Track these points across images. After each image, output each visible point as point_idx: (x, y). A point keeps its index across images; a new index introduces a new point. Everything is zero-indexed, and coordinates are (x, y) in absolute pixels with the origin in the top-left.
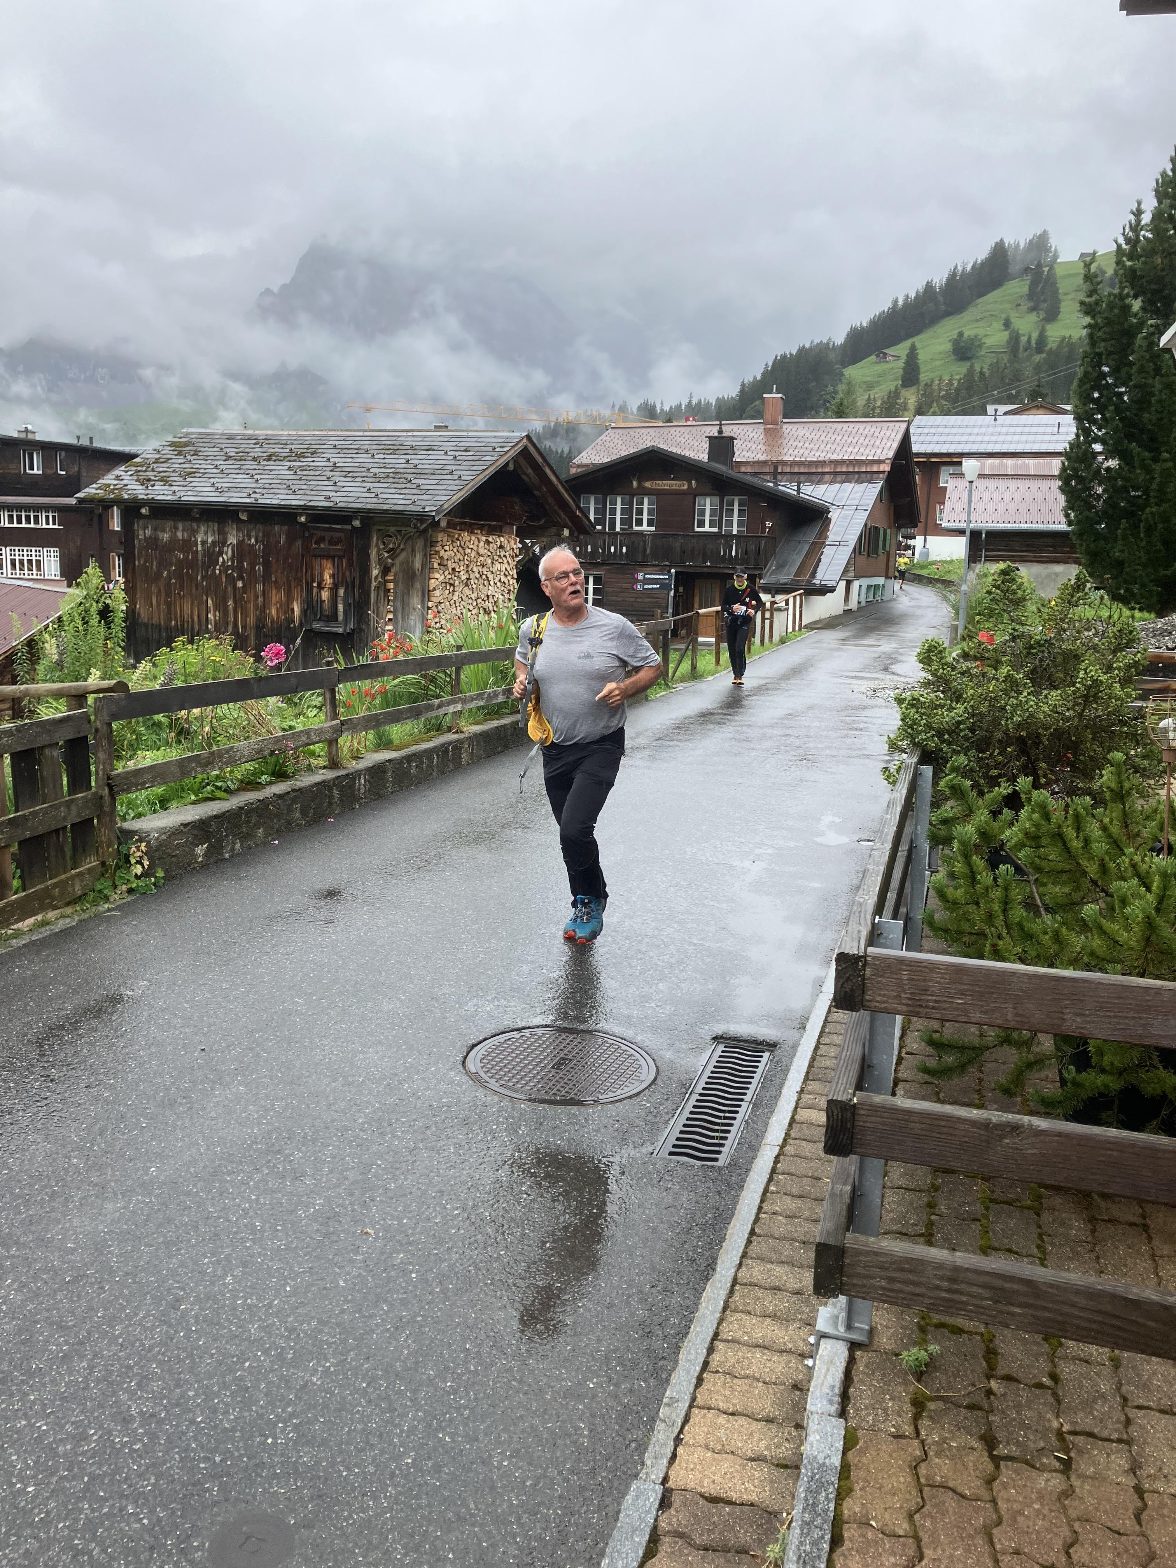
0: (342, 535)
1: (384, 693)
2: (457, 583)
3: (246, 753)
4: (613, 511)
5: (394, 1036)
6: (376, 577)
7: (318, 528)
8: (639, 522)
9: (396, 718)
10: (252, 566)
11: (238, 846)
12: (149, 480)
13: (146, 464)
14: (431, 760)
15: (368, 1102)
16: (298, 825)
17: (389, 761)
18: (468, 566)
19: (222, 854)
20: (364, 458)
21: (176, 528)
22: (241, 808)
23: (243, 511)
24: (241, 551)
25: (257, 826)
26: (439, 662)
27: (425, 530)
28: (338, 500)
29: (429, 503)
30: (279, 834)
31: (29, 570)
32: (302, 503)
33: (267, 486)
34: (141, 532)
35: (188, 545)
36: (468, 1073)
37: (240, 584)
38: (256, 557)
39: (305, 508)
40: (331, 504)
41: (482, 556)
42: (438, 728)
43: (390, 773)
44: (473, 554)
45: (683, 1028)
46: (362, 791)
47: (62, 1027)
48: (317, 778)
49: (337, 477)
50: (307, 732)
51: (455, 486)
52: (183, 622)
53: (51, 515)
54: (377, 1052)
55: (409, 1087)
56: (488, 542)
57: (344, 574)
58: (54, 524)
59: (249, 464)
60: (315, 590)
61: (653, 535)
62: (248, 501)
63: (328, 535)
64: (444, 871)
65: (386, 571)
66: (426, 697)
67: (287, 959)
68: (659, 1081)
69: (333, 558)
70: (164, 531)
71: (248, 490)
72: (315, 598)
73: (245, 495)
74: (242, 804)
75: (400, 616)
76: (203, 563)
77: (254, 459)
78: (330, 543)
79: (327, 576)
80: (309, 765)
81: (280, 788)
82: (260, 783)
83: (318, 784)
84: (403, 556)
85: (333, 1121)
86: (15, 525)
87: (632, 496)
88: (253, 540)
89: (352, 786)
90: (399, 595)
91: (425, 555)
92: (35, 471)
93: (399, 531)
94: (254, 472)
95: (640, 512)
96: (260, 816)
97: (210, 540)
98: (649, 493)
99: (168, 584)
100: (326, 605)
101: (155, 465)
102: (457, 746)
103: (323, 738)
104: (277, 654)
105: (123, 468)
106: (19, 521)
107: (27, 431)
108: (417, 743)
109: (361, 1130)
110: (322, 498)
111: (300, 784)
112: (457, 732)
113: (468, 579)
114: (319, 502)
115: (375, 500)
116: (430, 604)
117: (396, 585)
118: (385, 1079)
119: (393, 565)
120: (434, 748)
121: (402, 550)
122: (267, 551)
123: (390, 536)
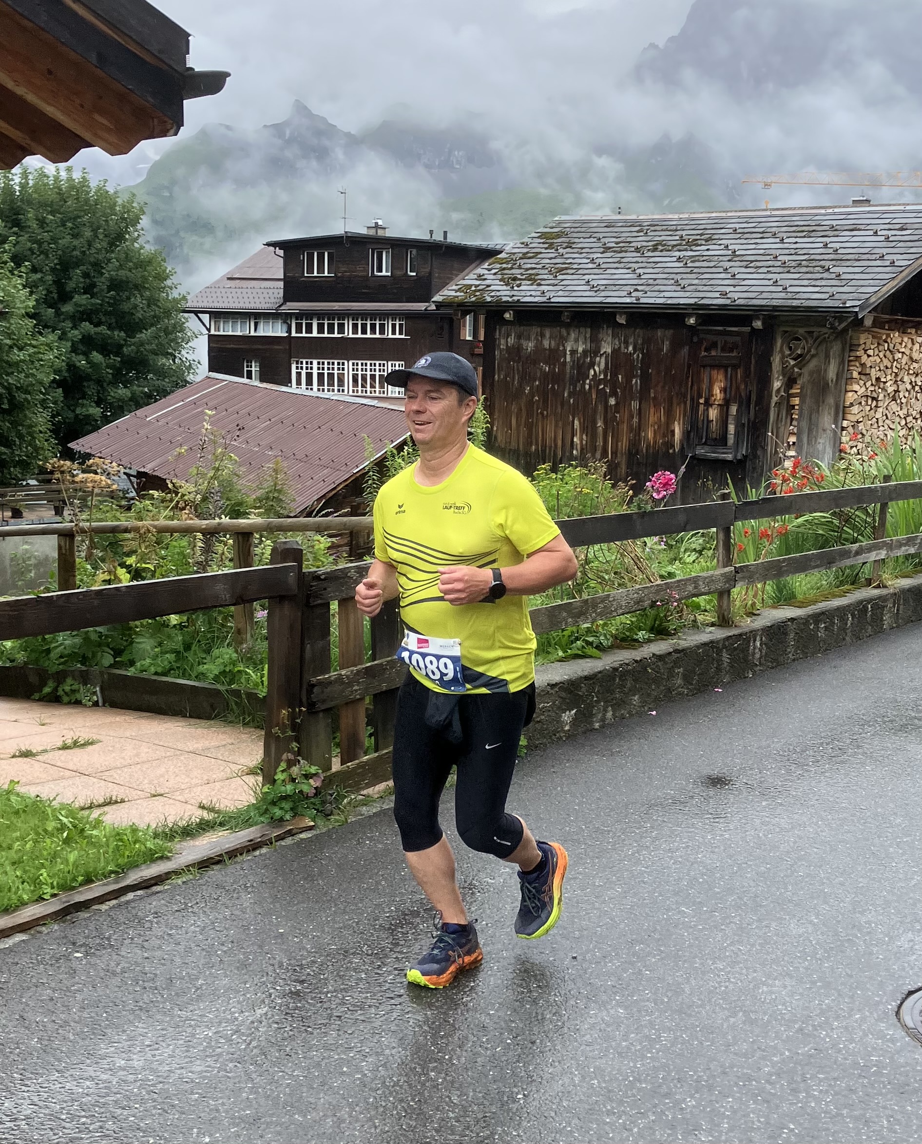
0: (738, 339)
1: (784, 535)
2: (881, 397)
3: (623, 603)
5: (807, 969)
6: (778, 390)
7: (709, 332)
9: (802, 566)
10: (628, 378)
11: (609, 714)
12: (515, 279)
13: (512, 260)
14: (843, 620)
15: (775, 1047)
16: (680, 694)
17: (792, 620)
18: (897, 375)
19: (591, 723)
20: (770, 244)
21: (543, 335)
22: (615, 669)
23: (621, 314)
24: (617, 361)
25: (633, 691)
26: (860, 496)
27: (845, 331)
28: (736, 296)
29: (851, 296)
30: (657, 703)
31: (372, 386)
32: (692, 301)
33: (651, 282)
34: (503, 341)
35: (554, 356)
36: (905, 1027)
37: (612, 401)
38: (633, 367)
39: (696, 307)
40: (728, 302)
42: (855, 581)
43: (792, 636)
44: (905, 359)
46: (758, 656)
48: (704, 637)
49: (736, 268)
50: (695, 580)
51: (886, 273)
52: (544, 446)
53: (397, 323)
54: (785, 987)
55: (827, 1035)
57: (738, 388)
58: (401, 333)
59: (631, 256)
60: (702, 407)
62: (628, 300)
63: (720, 341)
64: (863, 764)
65: (790, 382)
66: (840, 540)
67: (671, 858)
69: (725, 367)
70: (528, 339)
71: (628, 288)
72: (701, 418)
73: (625, 293)
74: (616, 665)
75: (806, 439)
76: (572, 377)
77: (637, 250)
78: (723, 350)
79: (717, 391)
80: (695, 621)
81: (661, 647)
82: (636, 641)
83: (705, 644)
84: (813, 364)
85: (732, 1067)
86: (360, 335)
88: (631, 348)
89: (745, 649)
90: (806, 412)
91: (842, 362)
92: (384, 273)
93: (811, 333)
94: (636, 266)
96: (636, 681)
97: (580, 349)
99: (530, 403)
101: (522, 261)
102: (878, 604)
103: (713, 588)
104: (666, 485)
105: (486, 266)
106: (364, 332)
107: (377, 226)
108: (826, 599)
109: (767, 1082)
110: (717, 295)
111: (683, 644)
112: (878, 587)
113: (897, 391)
114: (713, 298)
115: (783, 295)
116: (846, 424)
117: (802, 401)
118: (795, 1022)
119: (800, 375)
120: (849, 606)
121: (813, 356)
122: (646, 362)
123: (798, 339)
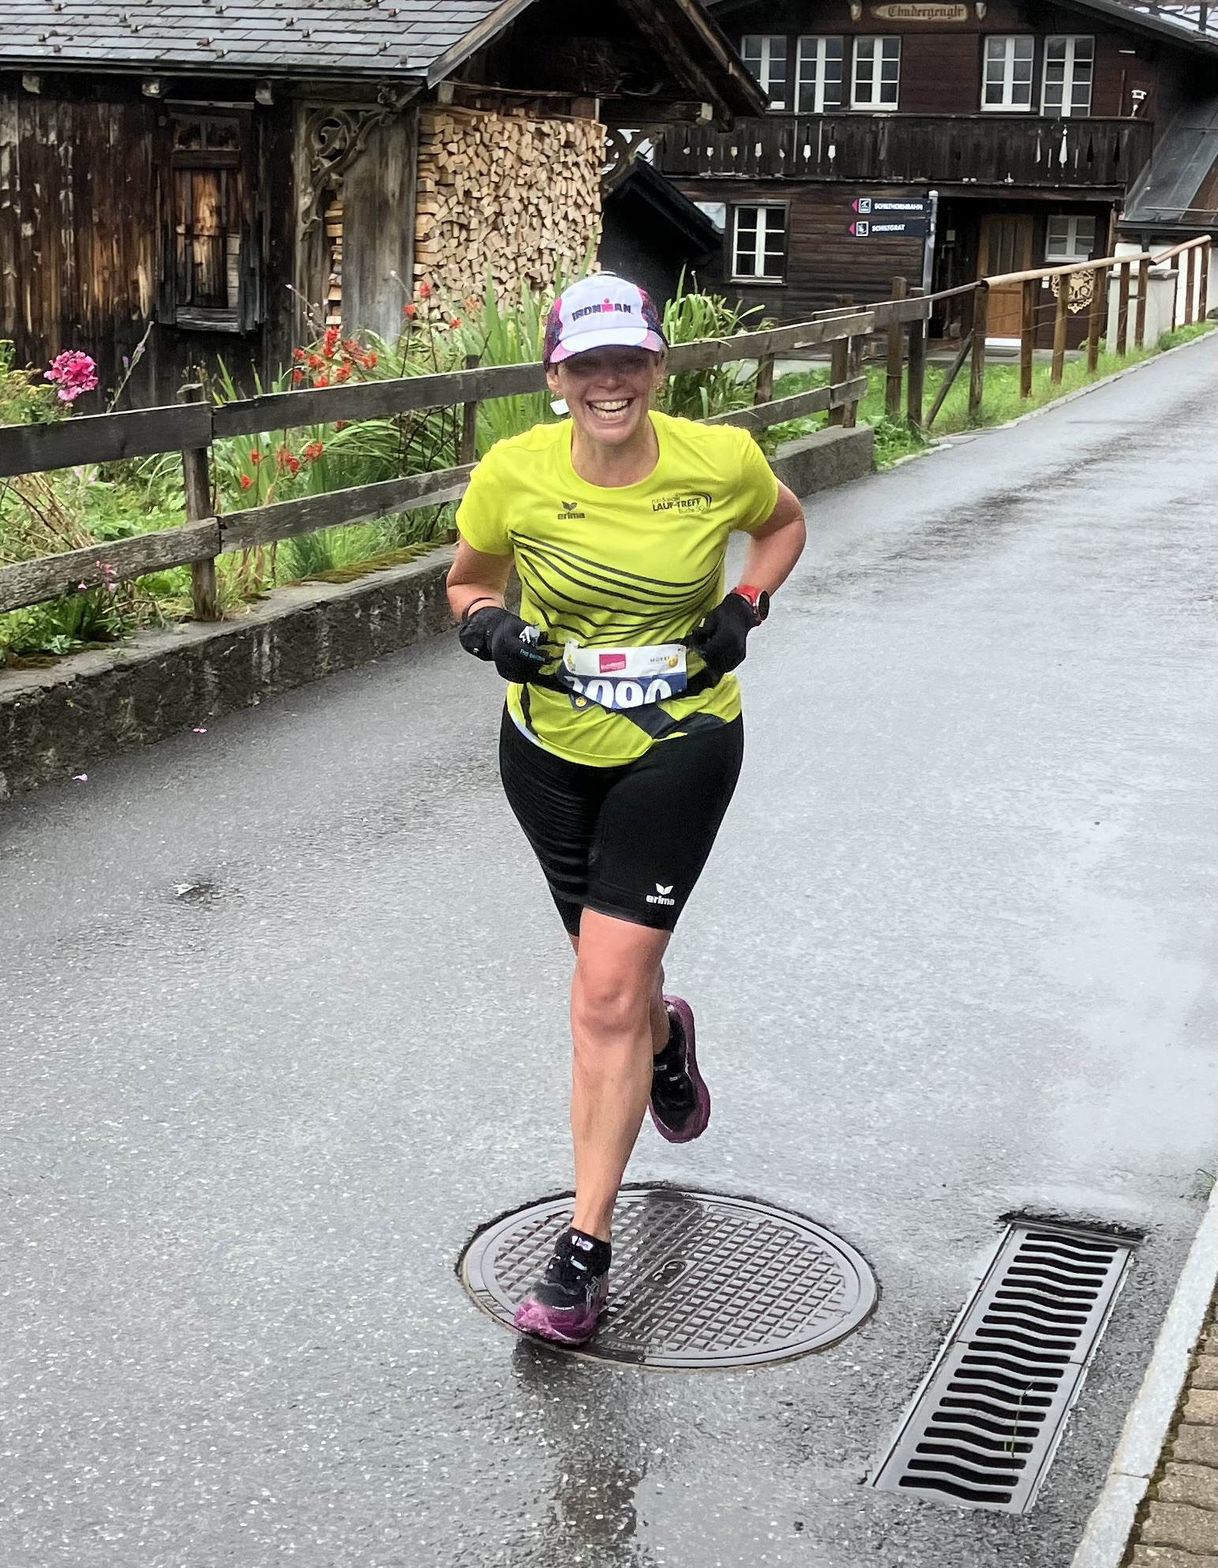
0: (234, 122)
1: (318, 458)
2: (474, 224)
3: (16, 589)
4: (809, 71)
5: (312, 1205)
6: (307, 212)
7: (185, 109)
8: (865, 94)
9: (336, 512)
10: (52, 190)
14: (410, 599)
15: (246, 1354)
16: (129, 741)
17: (323, 605)
18: (497, 186)
22: (7, 706)
23: (32, 74)
24: (30, 159)
25: (43, 742)
26: (430, 391)
27: (408, 110)
28: (225, 47)
29: (414, 51)
30: (89, 760)
32: (150, 55)
33: (80, 20)
36: (467, 1288)
37: (27, 230)
38: (60, 171)
39: (160, 65)
40: (212, 57)
41: (527, 163)
42: (430, 535)
43: (325, 630)
44: (509, 161)
45: (935, 1193)
46: (267, 668)
48: (171, 641)
50: (148, 544)
51: (470, 12)
54: (272, 1242)
55: (338, 1320)
56: (540, 135)
57: (239, 206)
60: (181, 241)
61: (894, 119)
62: (41, 51)
63: (204, 123)
64: (431, 842)
65: (326, 198)
66: (404, 466)
67: (93, 1033)
68: (881, 1315)
69: (216, 171)
71: (40, 30)
72: (181, 258)
73: (35, 39)
74: (8, 697)
75: (356, 296)
78: (210, 142)
79: (204, 212)
80: (153, 614)
81: (92, 662)
82: (49, 653)
83: (172, 654)
84: (360, 168)
85: (170, 1396)
87: (851, 35)
88: (53, 137)
89: (243, 659)
90: (355, 251)
91: (407, 163)
93: (354, 113)
95: (866, 71)
96: (48, 723)
98: (884, 29)
100: (204, 273)
103: (181, 555)
104: (78, 376)
108: (382, 566)
109: (230, 1418)
110: (193, 45)
111: (132, 655)
113: (499, 214)
114: (187, 52)
115: (303, 47)
116: (418, 269)
117: (347, 230)
118: (286, 1303)
119: (341, 185)
120: (418, 577)
121: (361, 153)
122: (82, 159)
123: (334, 124)
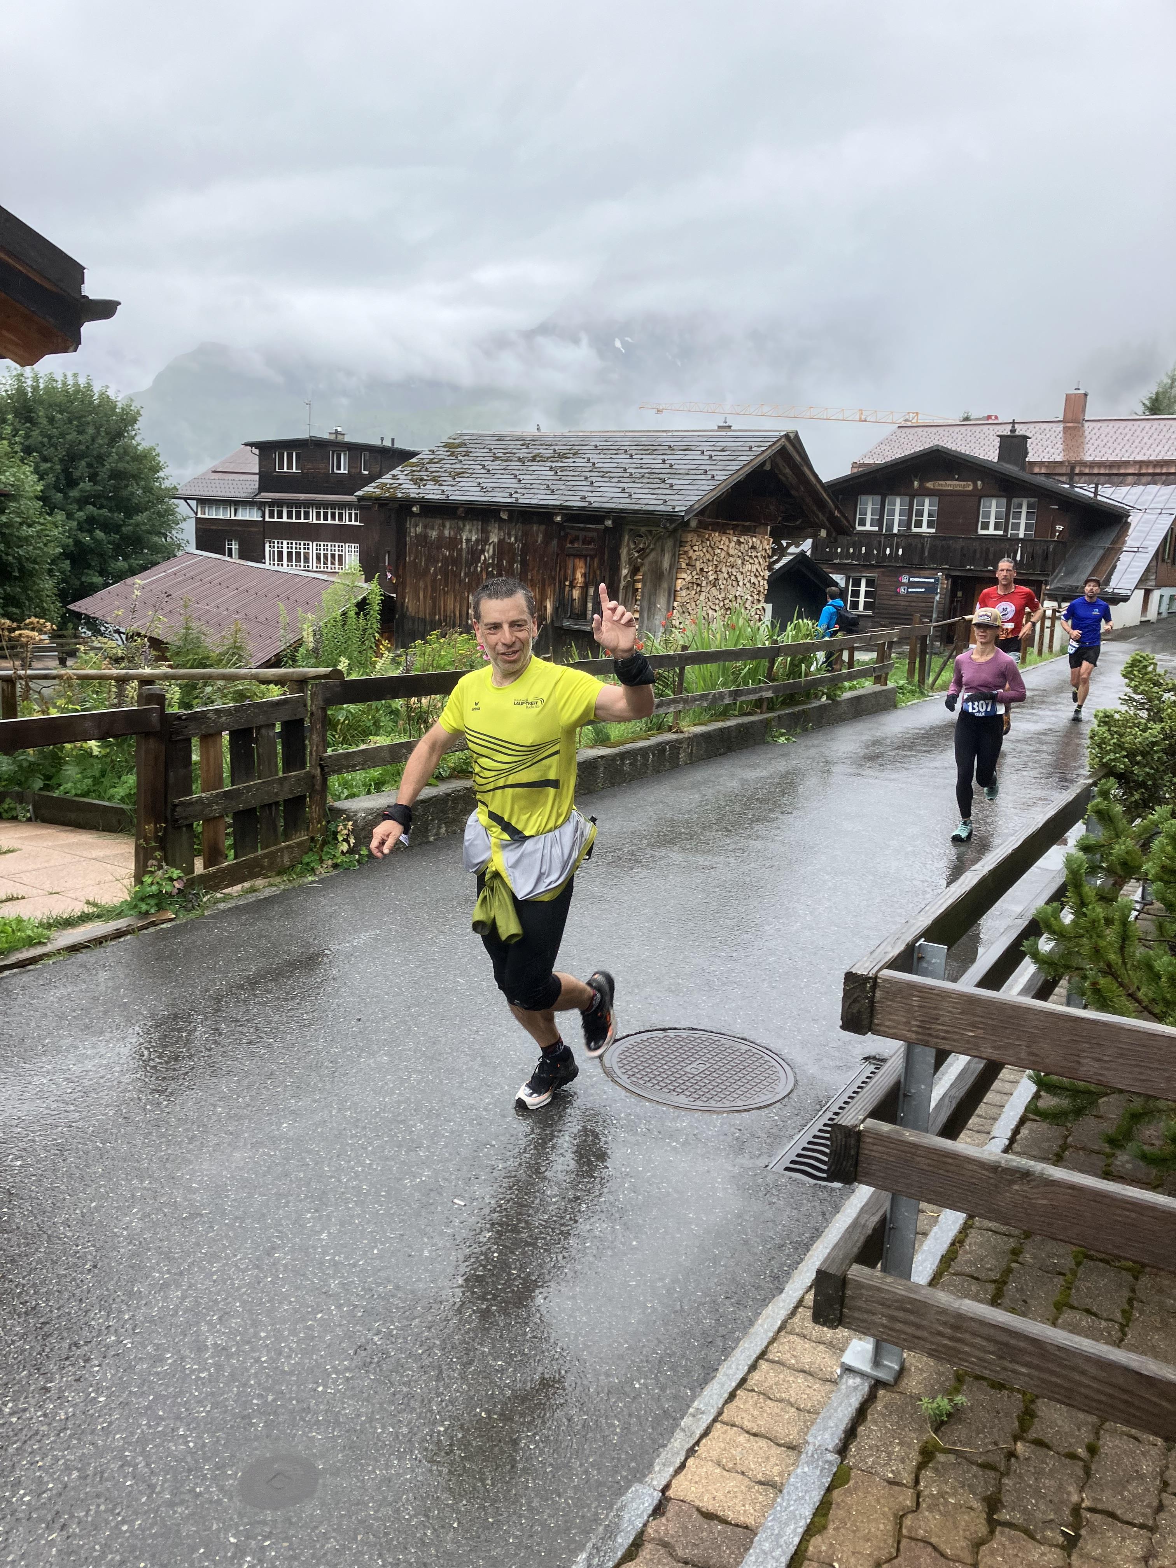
0: (595, 534)
2: (704, 583)
4: (892, 513)
6: (626, 576)
7: (573, 528)
8: (919, 524)
10: (511, 564)
11: (443, 830)
12: (422, 480)
13: (422, 465)
14: (645, 757)
17: (602, 757)
18: (716, 566)
19: (427, 837)
20: (623, 459)
21: (444, 526)
22: (448, 795)
23: (505, 510)
24: (502, 549)
26: (662, 661)
27: (675, 530)
28: (592, 500)
29: (680, 503)
31: (332, 564)
32: (558, 503)
33: (528, 486)
34: (412, 530)
35: (454, 542)
36: (603, 1065)
38: (514, 554)
39: (562, 508)
40: (586, 504)
41: (732, 556)
42: (660, 728)
44: (723, 554)
45: (834, 1045)
47: (241, 987)
49: (594, 477)
51: (708, 486)
52: (446, 616)
53: (353, 512)
56: (739, 543)
57: (595, 573)
58: (356, 521)
59: (515, 465)
60: (567, 588)
61: (932, 537)
62: (509, 500)
63: (582, 534)
64: (633, 868)
65: (635, 570)
68: (794, 1095)
69: (585, 557)
70: (433, 528)
71: (510, 491)
72: (566, 596)
73: (507, 495)
74: (449, 791)
75: (646, 615)
76: (467, 561)
77: (520, 460)
78: (583, 543)
79: (579, 576)
84: (652, 556)
85: (460, 1099)
86: (322, 521)
87: (912, 496)
88: (513, 539)
90: (646, 594)
91: (674, 555)
92: (342, 471)
93: (650, 531)
94: (518, 473)
95: (920, 513)
97: (474, 539)
98: (930, 493)
99: (434, 581)
100: (577, 603)
101: (429, 466)
102: (675, 746)
105: (399, 468)
106: (326, 519)
107: (337, 432)
108: (634, 740)
109: (485, 1109)
110: (578, 498)
112: (676, 732)
113: (717, 579)
114: (575, 502)
115: (628, 500)
116: (676, 604)
117: (644, 585)
118: (519, 1064)
119: (642, 564)
120: (650, 747)
121: (652, 550)
122: (525, 550)
123: (641, 536)
